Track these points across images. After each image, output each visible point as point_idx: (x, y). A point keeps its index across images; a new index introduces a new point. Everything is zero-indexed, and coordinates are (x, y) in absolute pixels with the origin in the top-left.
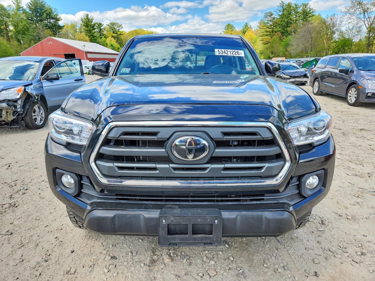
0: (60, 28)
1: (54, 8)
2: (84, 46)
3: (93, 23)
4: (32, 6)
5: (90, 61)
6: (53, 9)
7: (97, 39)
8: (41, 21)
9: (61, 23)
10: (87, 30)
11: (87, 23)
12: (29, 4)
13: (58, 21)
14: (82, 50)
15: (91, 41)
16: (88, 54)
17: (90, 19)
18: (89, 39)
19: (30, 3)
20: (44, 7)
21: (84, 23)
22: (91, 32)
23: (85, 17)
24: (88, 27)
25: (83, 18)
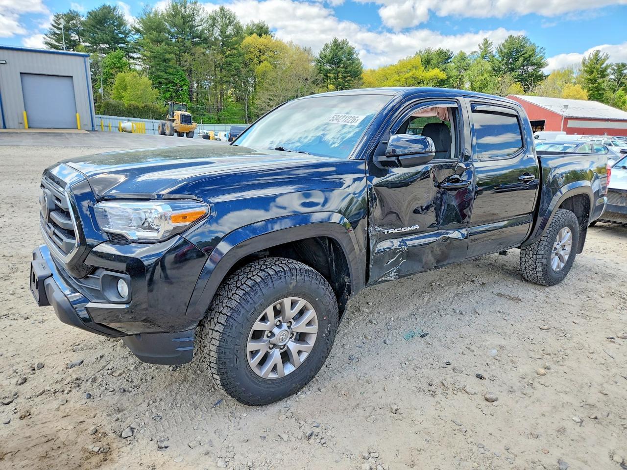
0: (541, 78)
1: (540, 47)
2: (566, 107)
3: (604, 66)
4: (505, 49)
5: (567, 134)
6: (538, 50)
7: (603, 94)
8: (512, 70)
9: (545, 71)
10: (589, 79)
11: (593, 66)
12: (501, 46)
13: (542, 67)
14: (561, 113)
15: (591, 98)
16: (570, 122)
17: (601, 58)
18: (588, 94)
19: (503, 45)
20: (524, 47)
21: (587, 67)
22: (596, 81)
23: (591, 56)
24: (593, 72)
25: (587, 58)
